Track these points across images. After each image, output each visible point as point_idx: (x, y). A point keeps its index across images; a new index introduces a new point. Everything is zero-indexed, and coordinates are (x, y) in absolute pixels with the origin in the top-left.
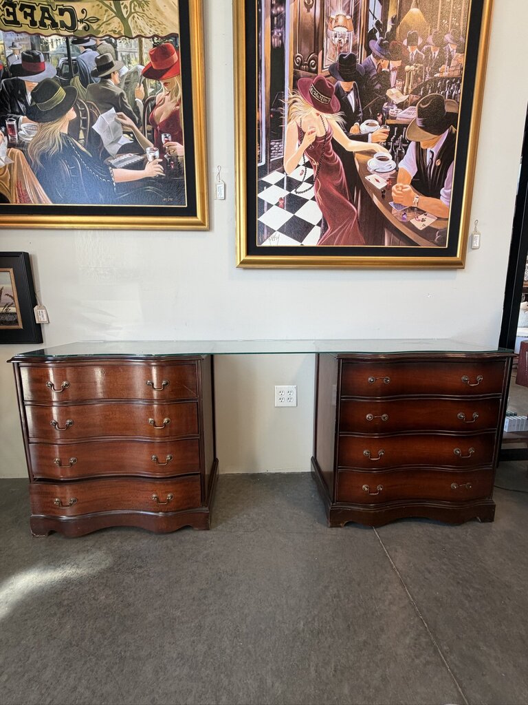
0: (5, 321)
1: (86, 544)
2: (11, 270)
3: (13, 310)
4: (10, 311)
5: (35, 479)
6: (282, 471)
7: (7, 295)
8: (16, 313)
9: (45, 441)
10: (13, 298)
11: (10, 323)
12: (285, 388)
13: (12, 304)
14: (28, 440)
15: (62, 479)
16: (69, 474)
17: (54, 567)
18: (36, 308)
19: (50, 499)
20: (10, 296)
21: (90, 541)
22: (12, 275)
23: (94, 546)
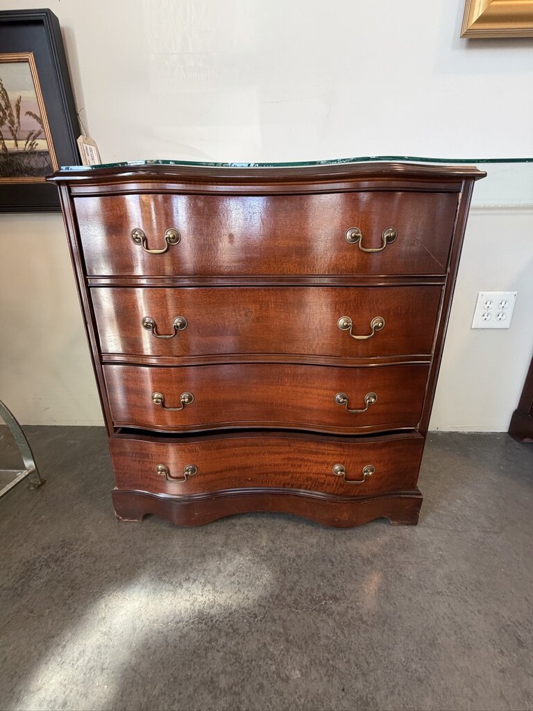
0: (32, 169)
1: (211, 540)
2: (30, 56)
3: (42, 145)
4: (38, 148)
5: (116, 429)
6: (460, 430)
7: (29, 113)
8: (47, 153)
9: (132, 360)
10: (40, 121)
11: (40, 172)
12: (496, 295)
13: (40, 133)
14: (101, 357)
15: (160, 431)
16: (170, 423)
17: (171, 588)
18: (80, 140)
19: (149, 466)
20: (35, 116)
21: (216, 535)
22: (33, 66)
23: (226, 544)
